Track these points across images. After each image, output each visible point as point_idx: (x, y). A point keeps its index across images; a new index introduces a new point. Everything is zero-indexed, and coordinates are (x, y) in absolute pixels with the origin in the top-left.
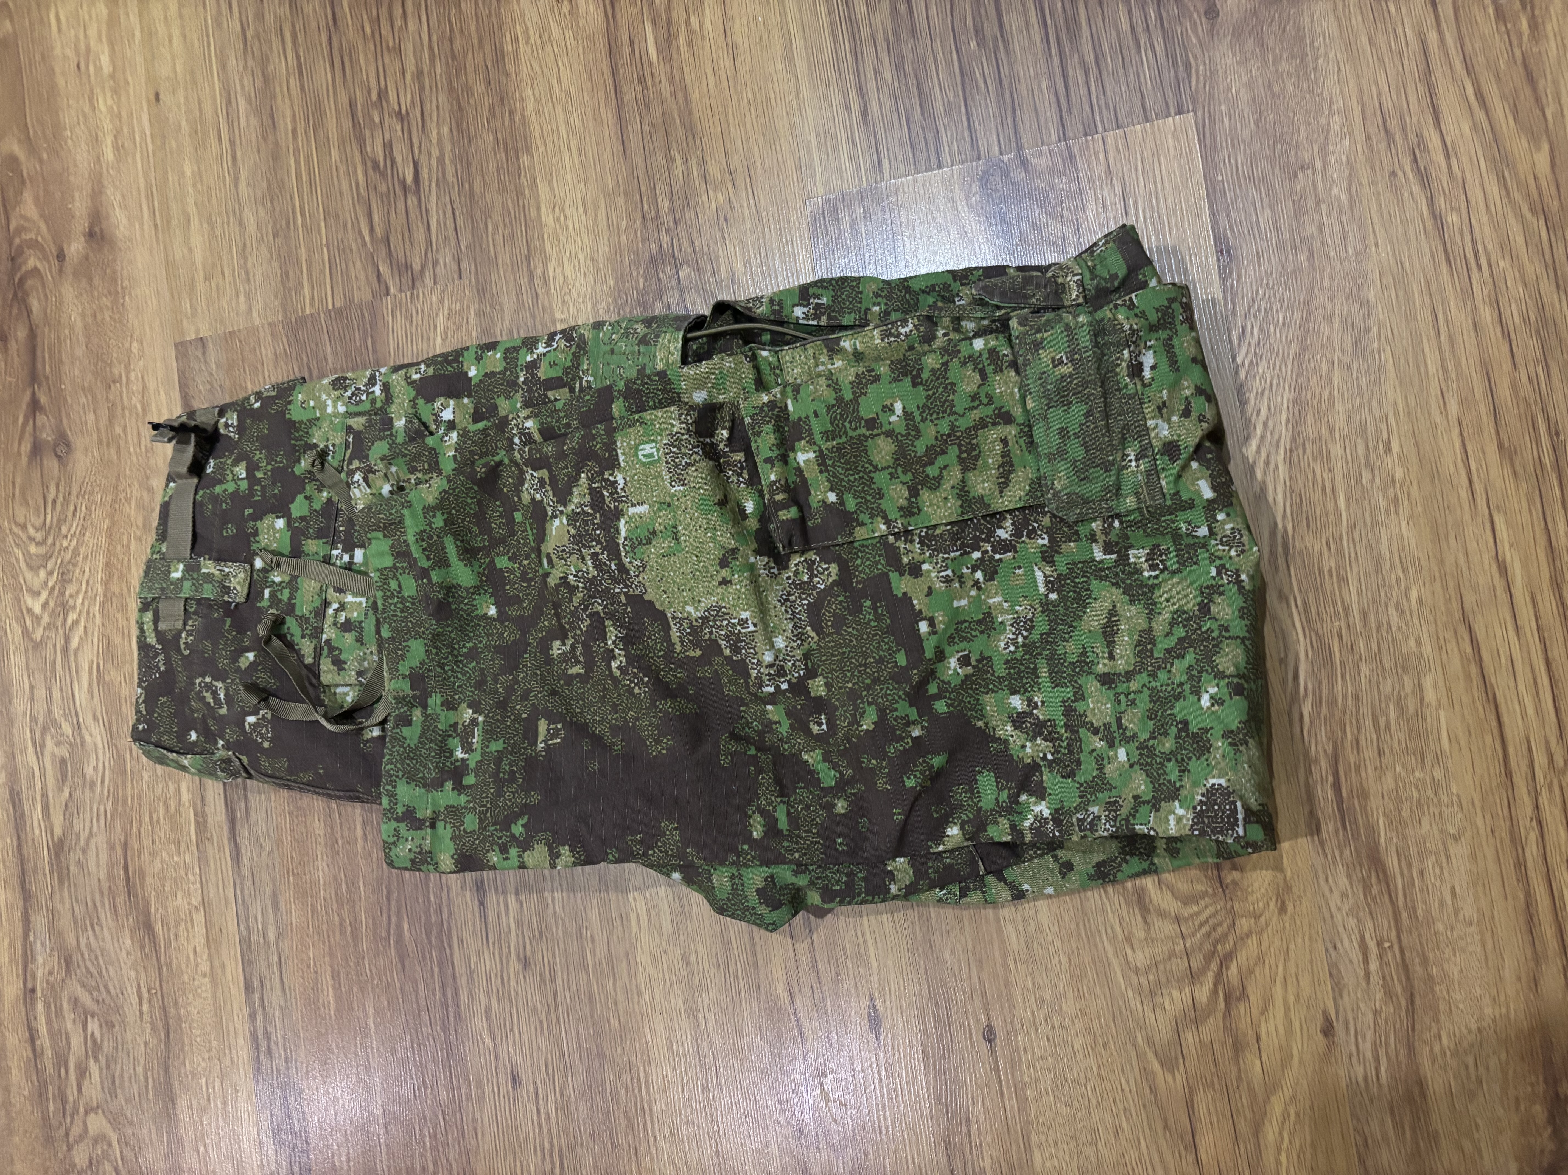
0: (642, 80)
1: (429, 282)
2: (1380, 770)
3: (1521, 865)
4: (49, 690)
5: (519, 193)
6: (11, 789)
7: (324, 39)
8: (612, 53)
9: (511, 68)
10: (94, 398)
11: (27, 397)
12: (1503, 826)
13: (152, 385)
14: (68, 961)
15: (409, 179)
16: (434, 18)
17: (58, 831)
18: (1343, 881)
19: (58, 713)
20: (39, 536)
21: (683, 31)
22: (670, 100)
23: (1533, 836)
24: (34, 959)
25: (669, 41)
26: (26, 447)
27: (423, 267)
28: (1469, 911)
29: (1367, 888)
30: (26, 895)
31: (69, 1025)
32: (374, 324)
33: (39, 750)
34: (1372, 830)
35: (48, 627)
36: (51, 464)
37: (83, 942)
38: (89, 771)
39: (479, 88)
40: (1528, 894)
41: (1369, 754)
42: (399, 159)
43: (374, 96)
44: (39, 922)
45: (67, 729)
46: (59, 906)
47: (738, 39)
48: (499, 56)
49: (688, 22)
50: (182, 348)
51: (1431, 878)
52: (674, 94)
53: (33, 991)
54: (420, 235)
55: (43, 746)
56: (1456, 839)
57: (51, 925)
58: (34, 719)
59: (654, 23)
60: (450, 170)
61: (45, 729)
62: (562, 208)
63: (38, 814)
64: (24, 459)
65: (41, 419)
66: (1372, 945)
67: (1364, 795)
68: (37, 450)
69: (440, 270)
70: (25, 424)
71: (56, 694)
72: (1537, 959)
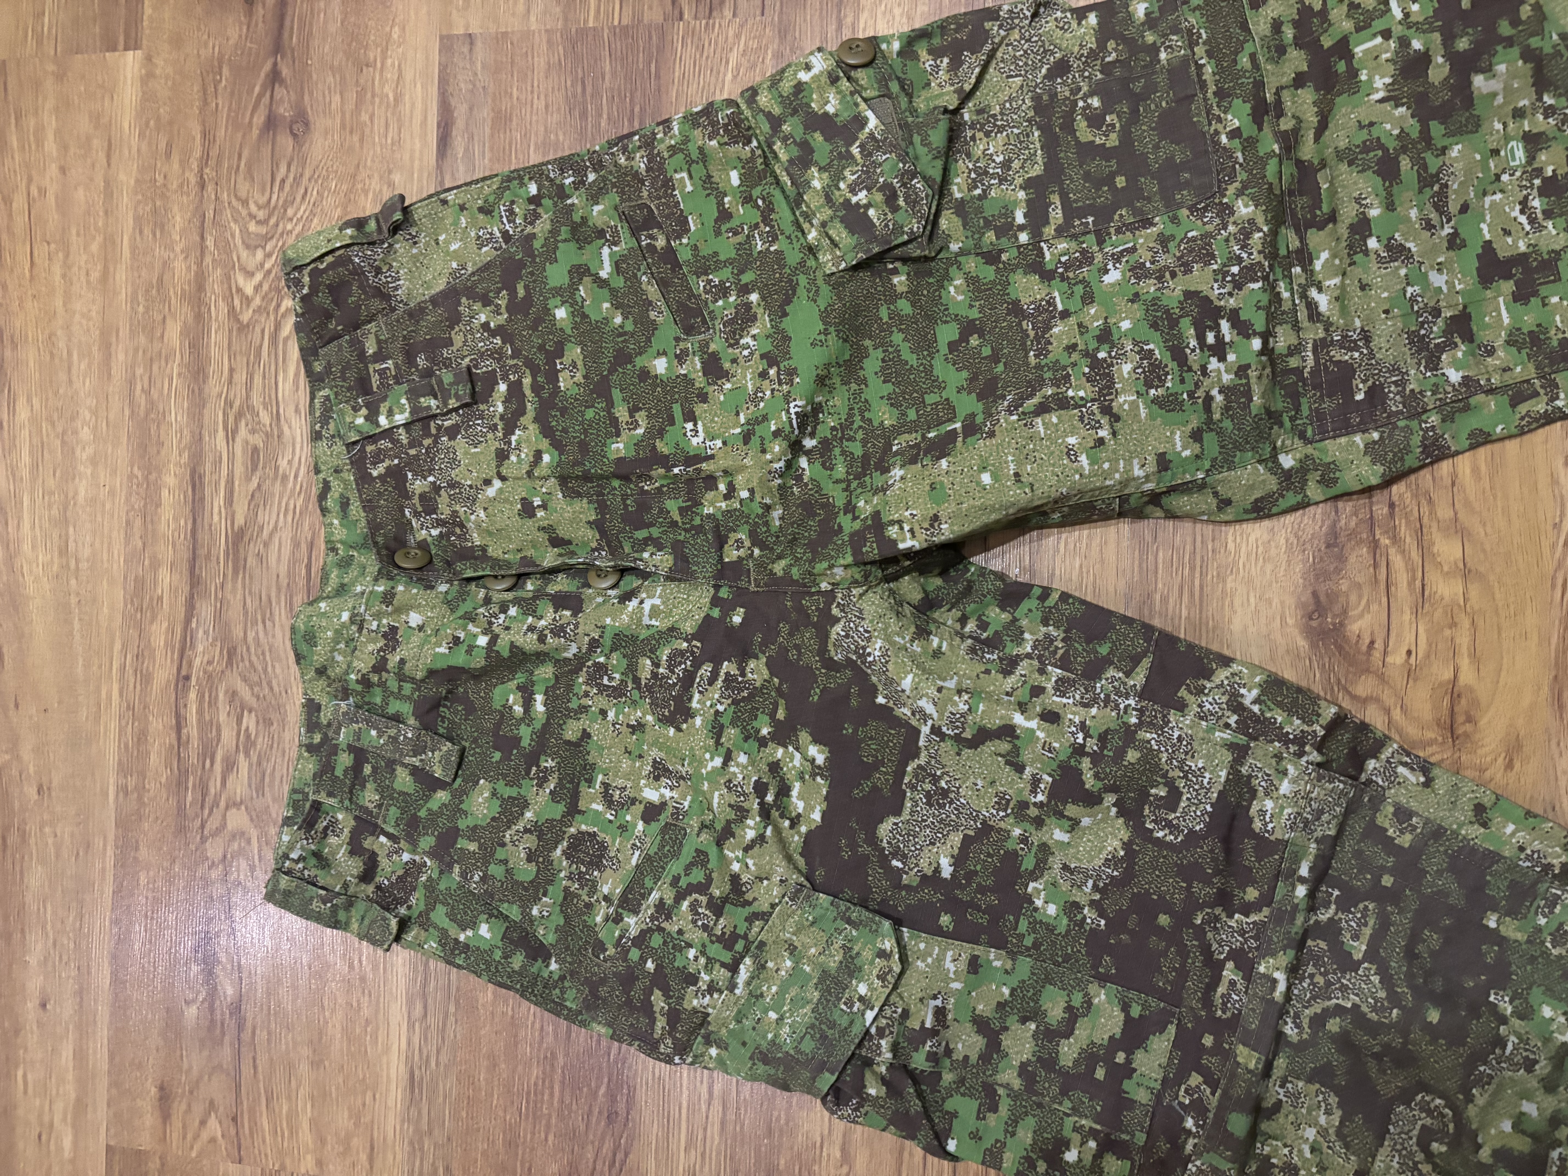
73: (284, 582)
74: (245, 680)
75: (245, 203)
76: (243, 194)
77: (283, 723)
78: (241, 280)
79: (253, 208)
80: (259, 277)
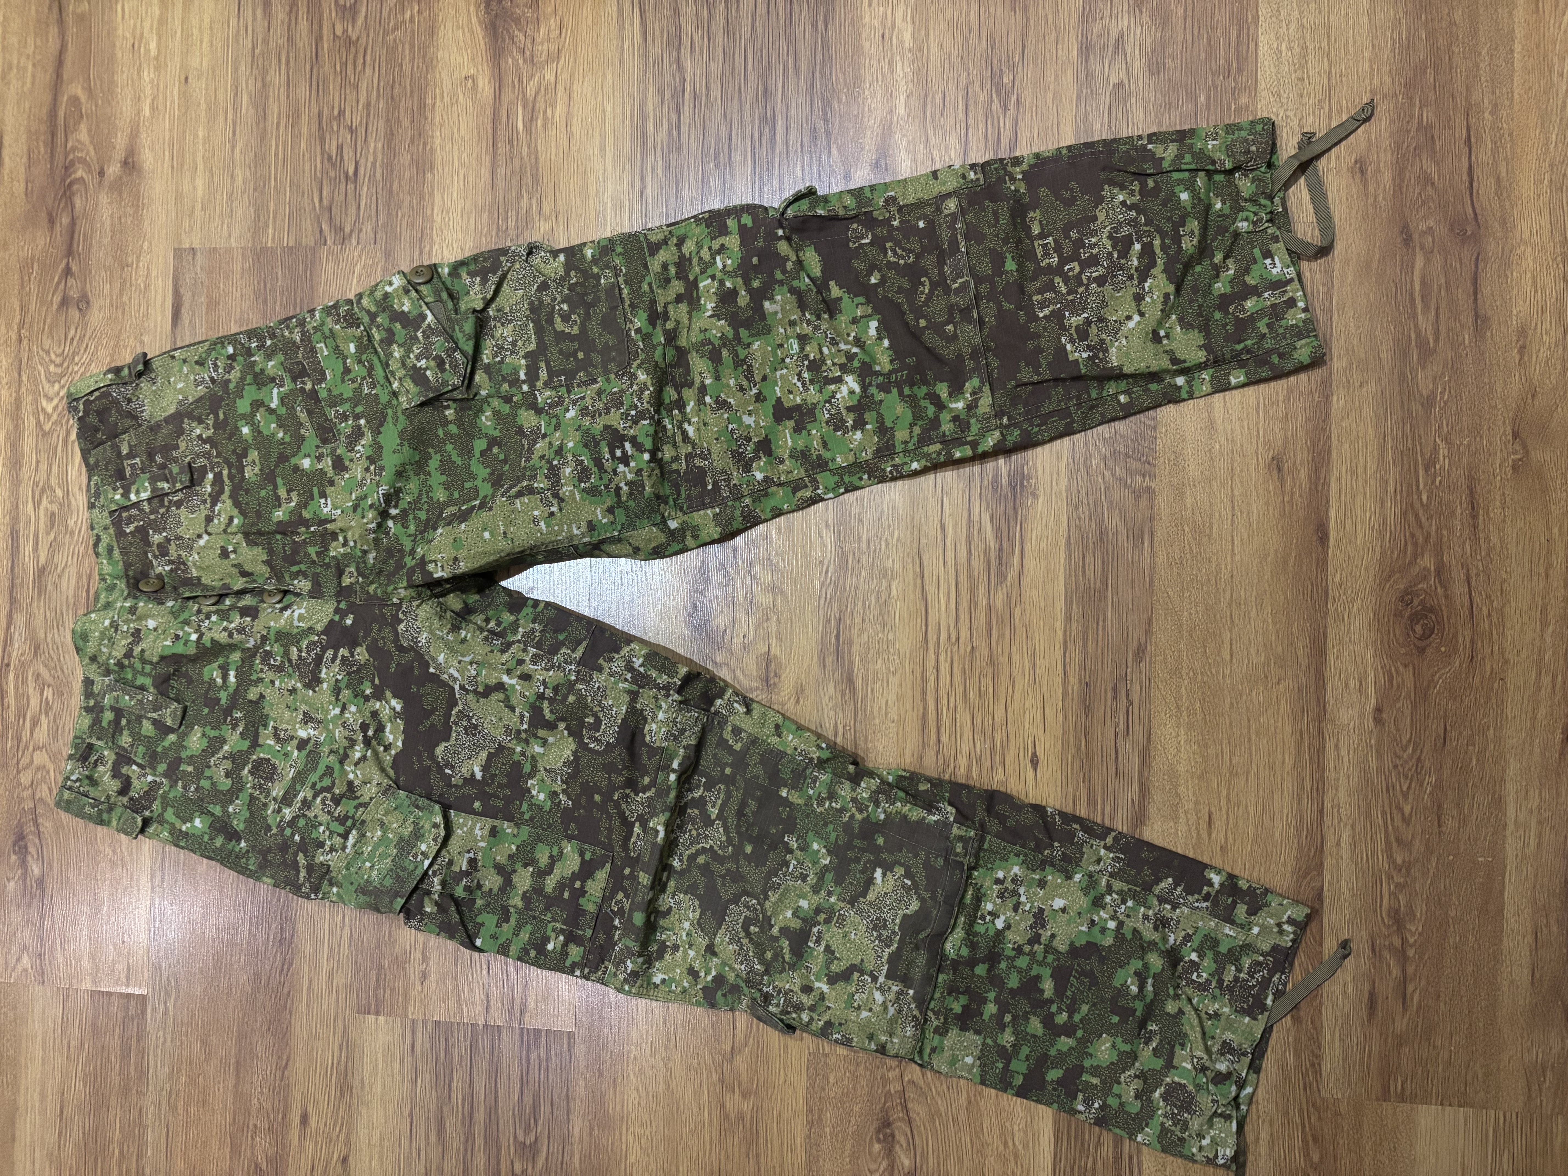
0: (511, 142)
1: (354, 242)
2: (861, 630)
3: (924, 693)
4: (50, 466)
5: (422, 197)
6: (12, 529)
7: (308, 67)
8: (495, 120)
9: (429, 115)
10: (112, 273)
11: (63, 265)
12: (919, 670)
13: (154, 274)
14: (37, 648)
15: (351, 172)
16: (383, 71)
17: (42, 560)
18: (831, 690)
19: (54, 481)
20: (58, 360)
21: (541, 116)
22: (526, 159)
23: (933, 677)
24: (11, 644)
25: (531, 121)
26: (57, 299)
27: (351, 232)
28: (893, 714)
29: (843, 695)
30: (13, 601)
31: (31, 691)
32: (313, 262)
33: (37, 504)
34: (851, 663)
35: (55, 423)
36: (74, 314)
37: (50, 636)
38: (71, 523)
39: (406, 123)
40: (925, 709)
41: (857, 620)
42: (346, 157)
43: (336, 113)
44: (20, 619)
45: (59, 493)
46: (36, 611)
47: (574, 130)
48: (422, 105)
49: (545, 112)
50: (178, 253)
51: (877, 694)
52: (529, 155)
53: (8, 665)
54: (352, 211)
55: (39, 503)
56: (893, 674)
57: (28, 623)
58: (36, 484)
59: (524, 107)
60: (379, 170)
61: (43, 491)
62: (448, 213)
63: (29, 548)
64: (55, 306)
65: (71, 281)
66: (840, 727)
67: (851, 643)
68: (65, 302)
69: (363, 235)
70: (58, 283)
71: (55, 469)
72: (924, 745)
73: (71, 601)
74: (46, 666)
75: (48, 353)
76: (46, 347)
77: (71, 694)
78: (44, 403)
79: (53, 356)
80: (55, 401)
